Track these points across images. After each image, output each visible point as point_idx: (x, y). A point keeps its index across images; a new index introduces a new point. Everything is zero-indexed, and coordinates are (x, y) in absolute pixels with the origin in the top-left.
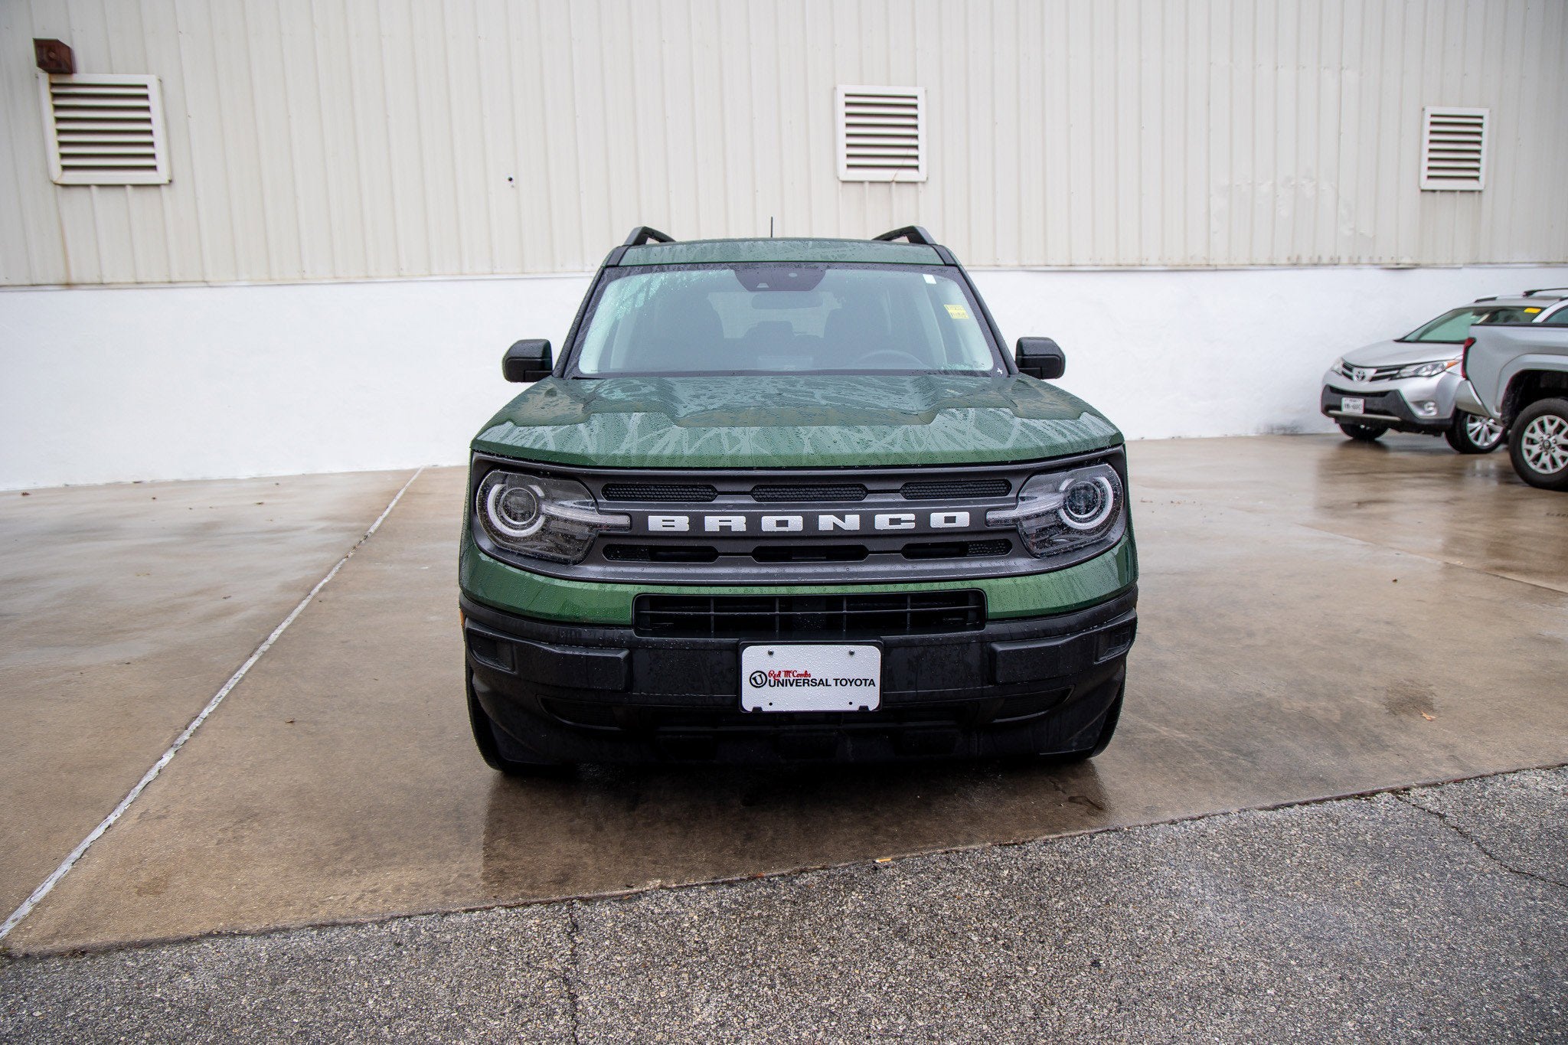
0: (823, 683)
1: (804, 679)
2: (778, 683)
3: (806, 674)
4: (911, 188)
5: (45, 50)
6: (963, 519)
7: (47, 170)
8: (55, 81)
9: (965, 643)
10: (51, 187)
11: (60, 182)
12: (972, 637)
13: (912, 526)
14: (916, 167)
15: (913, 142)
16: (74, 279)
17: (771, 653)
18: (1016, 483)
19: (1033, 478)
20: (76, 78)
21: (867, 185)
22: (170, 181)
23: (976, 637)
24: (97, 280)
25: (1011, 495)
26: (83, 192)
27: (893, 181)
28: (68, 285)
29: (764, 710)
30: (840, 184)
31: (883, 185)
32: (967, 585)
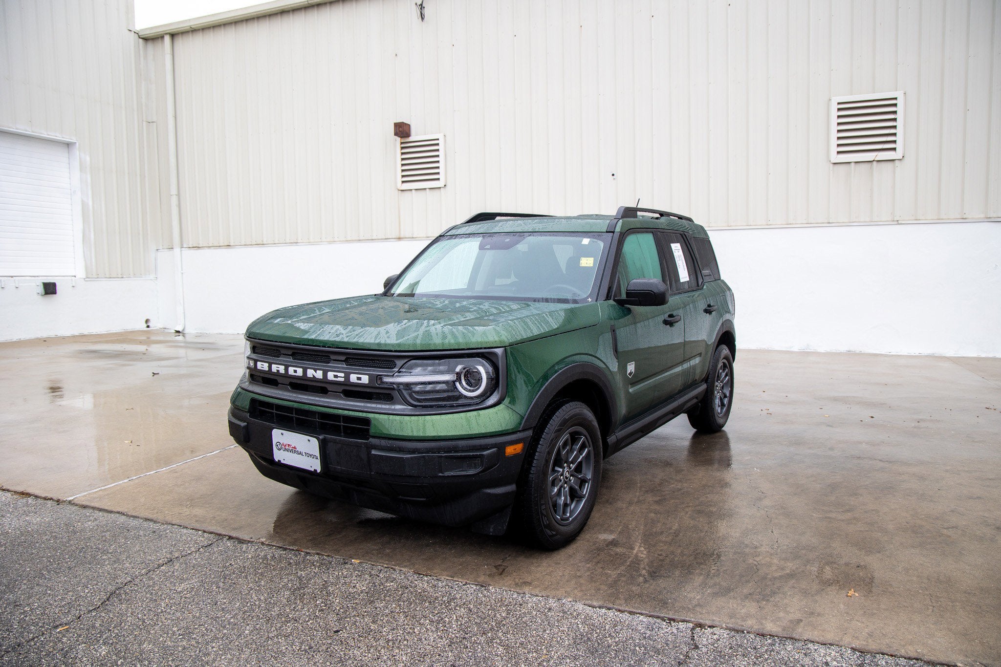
0: (300, 453)
1: (294, 450)
2: (286, 450)
3: (295, 448)
4: (890, 164)
5: (398, 127)
6: (365, 379)
7: (396, 183)
8: (402, 141)
9: (358, 446)
10: (397, 191)
11: (400, 189)
12: (362, 443)
13: (343, 379)
14: (894, 149)
15: (892, 131)
16: (402, 236)
17: (282, 434)
18: (399, 363)
19: (412, 361)
20: (411, 139)
21: (853, 164)
22: (445, 185)
23: (364, 443)
24: (411, 236)
25: (396, 370)
26: (409, 192)
27: (874, 160)
28: (399, 239)
29: (282, 462)
30: (832, 165)
31: (866, 163)
32: (364, 415)
